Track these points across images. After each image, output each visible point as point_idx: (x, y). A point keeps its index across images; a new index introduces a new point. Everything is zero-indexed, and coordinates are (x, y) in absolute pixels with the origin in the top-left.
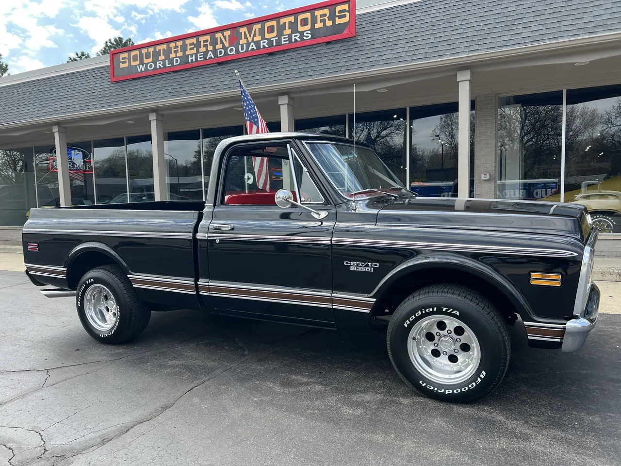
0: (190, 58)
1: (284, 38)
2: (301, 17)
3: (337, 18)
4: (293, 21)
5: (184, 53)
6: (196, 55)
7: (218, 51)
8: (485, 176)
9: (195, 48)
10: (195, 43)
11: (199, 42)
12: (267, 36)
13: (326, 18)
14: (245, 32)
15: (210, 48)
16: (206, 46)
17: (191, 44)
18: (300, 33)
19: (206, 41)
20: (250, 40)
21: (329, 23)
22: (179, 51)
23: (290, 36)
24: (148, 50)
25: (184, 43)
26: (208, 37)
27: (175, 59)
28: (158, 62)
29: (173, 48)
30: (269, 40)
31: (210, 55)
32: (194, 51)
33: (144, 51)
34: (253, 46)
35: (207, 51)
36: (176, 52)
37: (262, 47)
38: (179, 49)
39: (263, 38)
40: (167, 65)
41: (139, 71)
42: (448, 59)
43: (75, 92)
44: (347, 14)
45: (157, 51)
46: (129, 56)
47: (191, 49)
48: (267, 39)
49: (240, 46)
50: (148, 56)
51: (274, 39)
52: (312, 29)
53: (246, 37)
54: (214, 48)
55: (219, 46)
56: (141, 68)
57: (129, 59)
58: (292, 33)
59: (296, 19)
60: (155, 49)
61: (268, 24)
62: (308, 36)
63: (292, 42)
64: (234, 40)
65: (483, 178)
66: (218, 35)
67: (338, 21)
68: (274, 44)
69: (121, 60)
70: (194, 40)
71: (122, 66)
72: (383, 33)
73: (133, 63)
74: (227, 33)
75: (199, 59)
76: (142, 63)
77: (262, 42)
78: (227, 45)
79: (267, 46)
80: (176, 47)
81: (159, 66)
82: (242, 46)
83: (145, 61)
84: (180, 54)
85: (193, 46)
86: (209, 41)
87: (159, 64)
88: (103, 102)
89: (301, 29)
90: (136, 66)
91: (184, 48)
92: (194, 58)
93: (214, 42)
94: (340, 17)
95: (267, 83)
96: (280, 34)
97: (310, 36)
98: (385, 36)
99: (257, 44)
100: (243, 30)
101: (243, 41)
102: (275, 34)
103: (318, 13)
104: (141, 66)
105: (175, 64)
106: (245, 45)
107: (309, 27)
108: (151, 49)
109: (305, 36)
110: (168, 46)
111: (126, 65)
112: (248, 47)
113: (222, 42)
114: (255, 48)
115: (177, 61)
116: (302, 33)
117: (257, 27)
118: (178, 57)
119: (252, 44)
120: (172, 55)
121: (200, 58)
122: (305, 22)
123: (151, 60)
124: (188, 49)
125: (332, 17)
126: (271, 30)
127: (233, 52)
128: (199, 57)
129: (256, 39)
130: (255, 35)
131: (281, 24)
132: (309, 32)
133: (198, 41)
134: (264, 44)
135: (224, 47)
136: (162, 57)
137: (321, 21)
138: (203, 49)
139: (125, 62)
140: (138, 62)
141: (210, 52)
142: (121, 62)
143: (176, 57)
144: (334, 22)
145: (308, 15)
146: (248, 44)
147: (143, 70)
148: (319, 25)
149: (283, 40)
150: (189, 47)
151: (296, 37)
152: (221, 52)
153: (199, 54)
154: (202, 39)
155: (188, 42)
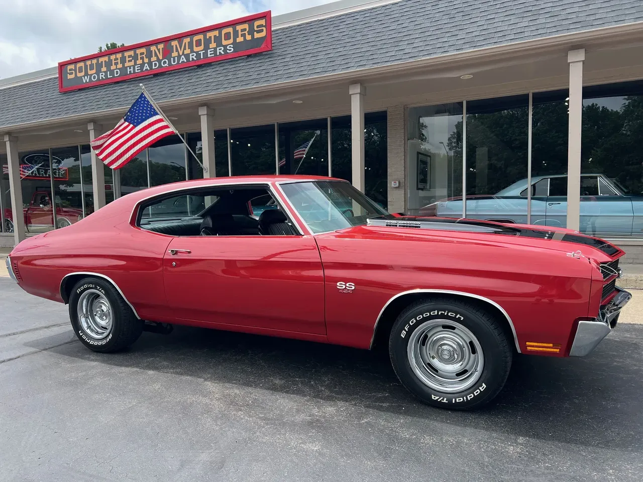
0: (129, 70)
1: (210, 51)
2: (224, 31)
3: (255, 33)
4: (218, 35)
5: (123, 65)
6: (134, 67)
7: (153, 63)
8: (395, 183)
9: (133, 61)
10: (133, 55)
11: (136, 55)
12: (196, 49)
13: (246, 32)
14: (176, 45)
15: (146, 60)
16: (142, 58)
17: (129, 56)
18: (223, 46)
19: (143, 53)
20: (181, 54)
21: (249, 37)
22: (119, 63)
23: (215, 49)
24: (91, 62)
25: (123, 55)
26: (143, 50)
27: (115, 71)
28: (101, 74)
29: (113, 60)
30: (197, 53)
31: (146, 67)
32: (132, 63)
33: (88, 63)
34: (183, 59)
35: (144, 63)
36: (116, 64)
37: (191, 60)
38: (119, 61)
39: (192, 51)
40: (109, 77)
41: (84, 82)
42: (340, 72)
43: (28, 102)
44: (264, 28)
45: (100, 62)
46: (75, 67)
47: (129, 61)
48: (195, 52)
49: (172, 59)
50: (92, 68)
51: (202, 52)
52: (234, 43)
53: (177, 50)
54: (150, 60)
55: (154, 59)
56: (86, 79)
57: (75, 70)
58: (217, 46)
59: (220, 33)
60: (98, 61)
61: (196, 38)
62: (231, 50)
63: (217, 55)
64: (167, 53)
65: (393, 186)
66: (153, 48)
67: (257, 35)
68: (202, 57)
69: (69, 72)
70: (132, 53)
71: (70, 77)
72: (296, 47)
73: (79, 75)
74: (161, 46)
75: (136, 71)
76: (86, 74)
77: (191, 55)
78: (161, 57)
79: (195, 59)
80: (116, 59)
81: (102, 77)
82: (174, 58)
83: (90, 72)
84: (120, 66)
85: (131, 59)
86: (145, 54)
87: (102, 76)
88: (49, 112)
89: (224, 42)
90: (81, 77)
91: (123, 60)
92: (132, 70)
93: (149, 55)
94: (258, 32)
95: (188, 94)
96: (206, 48)
97: (232, 49)
98: (297, 50)
99: (187, 56)
100: (174, 43)
101: (175, 54)
102: (202, 47)
103: (239, 28)
104: (86, 77)
105: (116, 75)
106: (176, 58)
107: (231, 41)
108: (94, 61)
109: (228, 49)
110: (109, 58)
111: (73, 76)
112: (179, 60)
113: (156, 55)
114: (185, 61)
115: (117, 72)
116: (225, 47)
117: (187, 40)
118: (118, 69)
119: (183, 56)
120: (113, 67)
121: (138, 70)
122: (227, 36)
123: (94, 71)
124: (127, 61)
125: (251, 32)
126: (198, 43)
127: (166, 65)
128: (136, 69)
129: (186, 52)
130: (185, 49)
131: (208, 38)
132: (232, 46)
133: (135, 53)
134: (193, 57)
135: (159, 60)
136: (104, 69)
137: (242, 35)
138: (139, 62)
139: (71, 74)
140: (83, 74)
141: (146, 65)
142: (68, 73)
143: (117, 69)
144: (253, 36)
145: (230, 30)
146: (179, 57)
147: (88, 81)
148: (240, 39)
149: (209, 53)
150: (127, 59)
151: (220, 50)
152: (155, 64)
153: (136, 66)
154: (139, 51)
155: (127, 54)
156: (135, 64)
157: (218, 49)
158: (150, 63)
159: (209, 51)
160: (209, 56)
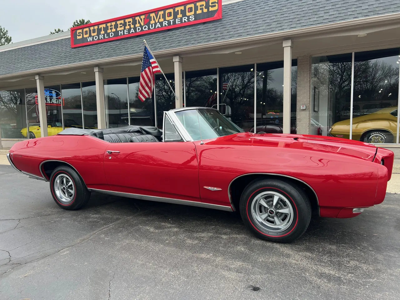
0: (120, 33)
2: (188, 6)
3: (210, 7)
4: (183, 9)
5: (116, 30)
7: (137, 28)
8: (303, 107)
10: (123, 23)
11: (125, 23)
12: (167, 18)
13: (203, 7)
14: (154, 16)
15: (132, 26)
16: (129, 25)
17: (120, 24)
19: (129, 22)
20: (157, 22)
21: (205, 10)
23: (181, 18)
24: (94, 28)
25: (116, 23)
26: (131, 20)
27: (110, 33)
28: (100, 35)
29: (109, 27)
30: (168, 21)
31: (132, 31)
33: (92, 28)
34: (158, 25)
35: (130, 28)
36: (111, 29)
37: (164, 26)
38: (113, 27)
39: (165, 20)
40: (106, 37)
41: (89, 41)
42: (277, 32)
43: (49, 54)
44: (217, 4)
46: (83, 31)
47: (120, 27)
48: (167, 21)
49: (151, 25)
50: (94, 32)
51: (172, 21)
52: (195, 14)
53: (154, 19)
54: (135, 26)
55: (138, 25)
56: (90, 39)
57: (82, 33)
58: (183, 16)
59: (185, 8)
60: (98, 27)
61: (168, 11)
62: (192, 19)
63: (182, 23)
64: (147, 21)
66: (137, 18)
67: (211, 9)
68: (172, 24)
69: (78, 34)
70: (122, 21)
71: (78, 38)
72: (238, 17)
73: (85, 36)
74: (143, 17)
75: (125, 33)
76: (90, 36)
77: (164, 22)
78: (142, 24)
79: (167, 25)
82: (152, 25)
83: (93, 34)
84: (114, 30)
85: (122, 25)
86: (132, 22)
89: (188, 14)
90: (87, 38)
91: (116, 26)
92: (122, 33)
93: (134, 23)
94: (212, 7)
95: (166, 48)
96: (175, 17)
97: (194, 18)
98: (240, 19)
99: (161, 23)
100: (152, 15)
101: (152, 22)
102: (172, 17)
104: (90, 38)
106: (153, 24)
107: (193, 13)
108: (96, 27)
109: (190, 19)
110: (106, 25)
111: (81, 37)
112: (155, 26)
113: (139, 23)
114: (160, 26)
115: (112, 35)
116: (188, 17)
117: (161, 13)
119: (158, 24)
120: (109, 31)
122: (190, 10)
123: (96, 34)
124: (119, 27)
125: (207, 7)
127: (147, 29)
128: (125, 32)
129: (160, 21)
130: (160, 18)
131: (176, 11)
132: (193, 16)
134: (165, 24)
135: (141, 26)
136: (103, 32)
137: (200, 9)
139: (80, 35)
140: (88, 35)
141: (132, 29)
144: (208, 9)
145: (192, 5)
146: (155, 24)
147: (91, 40)
148: (199, 12)
149: (177, 21)
150: (119, 26)
151: (185, 19)
152: (139, 29)
153: (125, 30)
154: (127, 21)
155: (119, 22)
156: (125, 29)
157: (183, 18)
158: (135, 28)
159: (177, 19)
160: (177, 23)
